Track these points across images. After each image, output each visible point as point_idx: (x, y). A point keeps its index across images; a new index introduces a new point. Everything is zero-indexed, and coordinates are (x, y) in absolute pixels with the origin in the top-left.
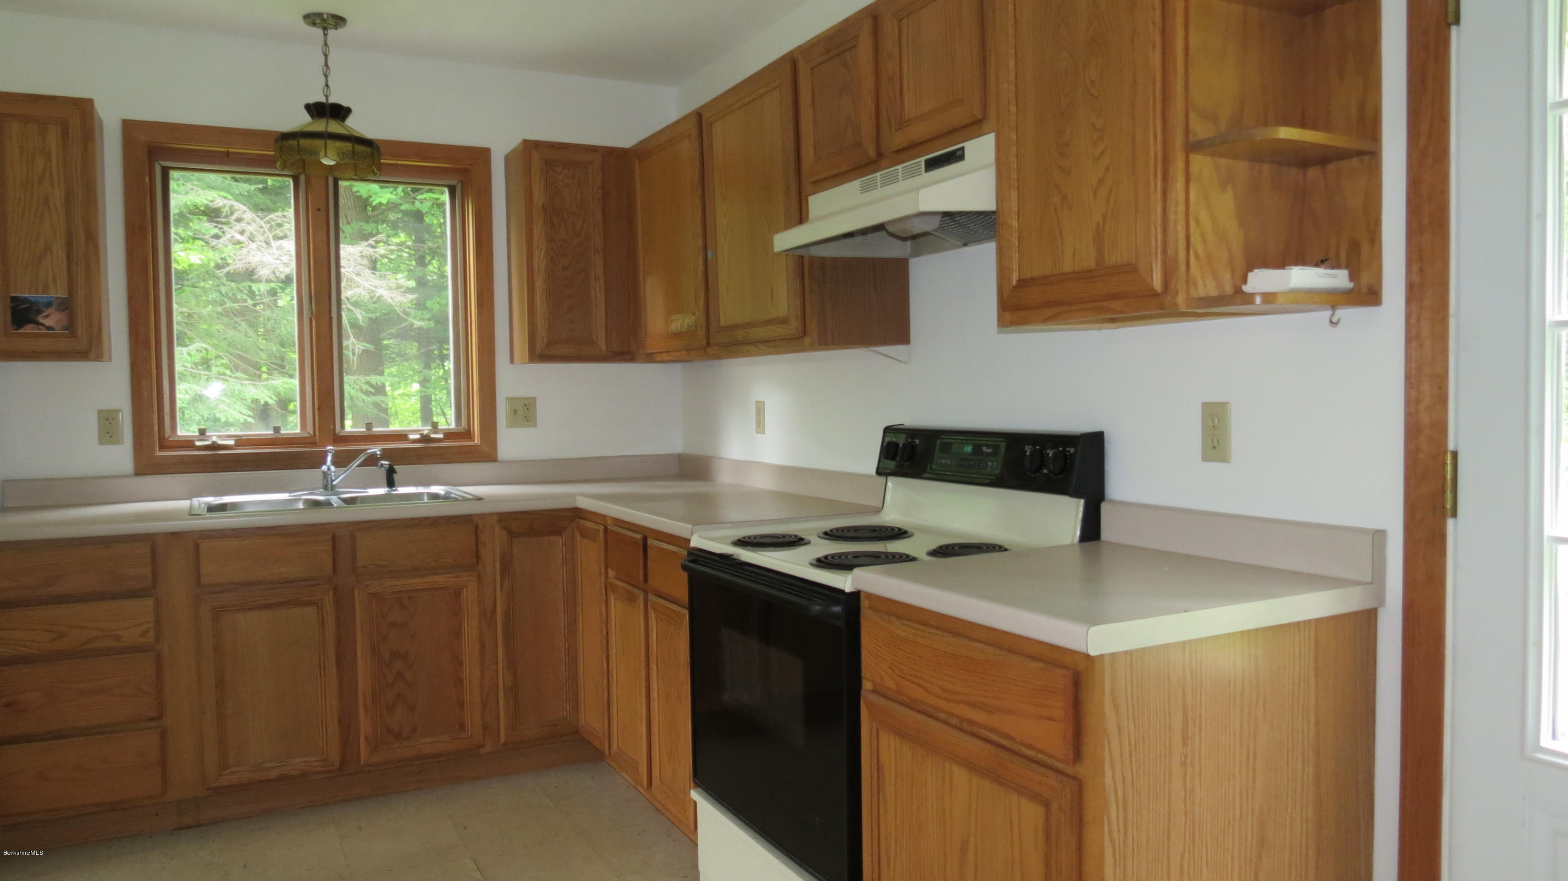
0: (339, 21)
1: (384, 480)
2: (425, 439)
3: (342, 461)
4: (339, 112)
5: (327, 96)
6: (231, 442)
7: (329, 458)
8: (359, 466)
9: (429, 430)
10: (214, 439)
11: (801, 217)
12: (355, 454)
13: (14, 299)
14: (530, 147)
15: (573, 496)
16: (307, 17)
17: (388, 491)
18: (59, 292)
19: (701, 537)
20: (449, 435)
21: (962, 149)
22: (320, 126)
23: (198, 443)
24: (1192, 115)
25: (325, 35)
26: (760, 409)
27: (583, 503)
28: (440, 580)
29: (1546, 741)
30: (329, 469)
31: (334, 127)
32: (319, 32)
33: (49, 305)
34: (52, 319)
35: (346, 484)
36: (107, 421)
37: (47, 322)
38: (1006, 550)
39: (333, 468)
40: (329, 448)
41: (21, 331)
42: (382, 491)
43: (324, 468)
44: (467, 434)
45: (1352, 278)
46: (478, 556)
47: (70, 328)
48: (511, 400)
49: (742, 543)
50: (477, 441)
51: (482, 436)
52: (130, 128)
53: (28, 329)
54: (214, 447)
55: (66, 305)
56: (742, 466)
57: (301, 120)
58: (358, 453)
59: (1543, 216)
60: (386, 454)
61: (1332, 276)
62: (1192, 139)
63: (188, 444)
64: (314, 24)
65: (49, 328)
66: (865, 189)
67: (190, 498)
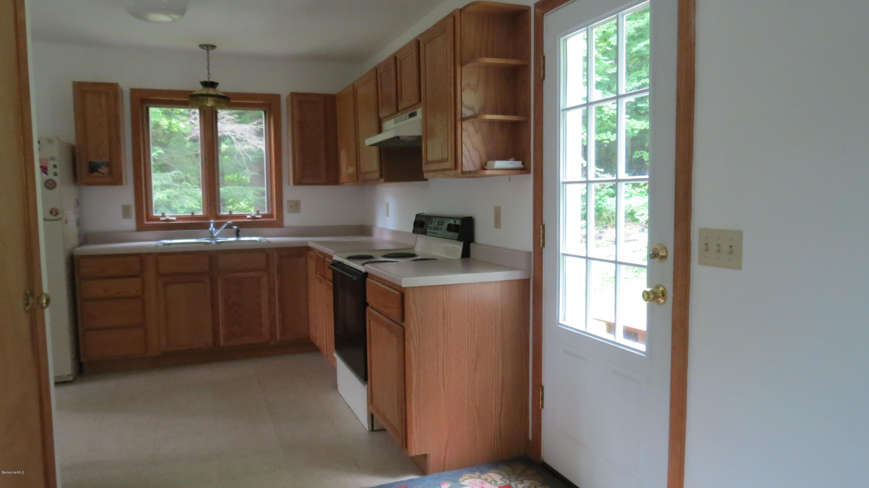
0: (213, 47)
1: (235, 234)
2: (254, 218)
3: (217, 226)
4: (213, 85)
5: (209, 78)
6: (174, 218)
7: (212, 225)
8: (225, 228)
9: (255, 214)
10: (168, 217)
11: (380, 131)
12: (221, 224)
13: (90, 163)
14: (294, 95)
15: (307, 242)
16: (201, 46)
17: (237, 239)
18: (106, 159)
19: (337, 256)
20: (264, 216)
21: (416, 111)
22: (205, 91)
23: (162, 219)
24: (463, 108)
25: (208, 53)
26: (388, 204)
27: (311, 245)
28: (253, 274)
29: (561, 321)
30: (212, 229)
31: (211, 91)
32: (205, 51)
33: (102, 164)
34: (104, 170)
35: (219, 236)
36: (126, 210)
37: (102, 171)
38: (436, 259)
39: (214, 229)
40: (212, 221)
41: (92, 175)
42: (233, 239)
43: (210, 229)
44: (270, 216)
45: (523, 164)
46: (268, 266)
47: (110, 173)
48: (289, 201)
49: (350, 258)
50: (275, 219)
51: (277, 217)
52: (134, 92)
53: (95, 174)
54: (168, 220)
55: (108, 165)
56: (382, 229)
57: (198, 89)
58: (224, 223)
59: (559, 147)
60: (235, 224)
61: (513, 163)
62: (463, 116)
63: (157, 219)
64: (203, 48)
65: (103, 173)
66: (396, 122)
67: (157, 240)
